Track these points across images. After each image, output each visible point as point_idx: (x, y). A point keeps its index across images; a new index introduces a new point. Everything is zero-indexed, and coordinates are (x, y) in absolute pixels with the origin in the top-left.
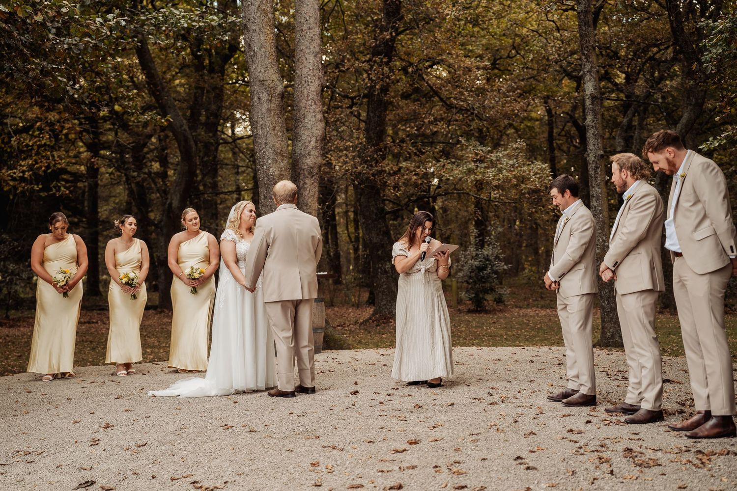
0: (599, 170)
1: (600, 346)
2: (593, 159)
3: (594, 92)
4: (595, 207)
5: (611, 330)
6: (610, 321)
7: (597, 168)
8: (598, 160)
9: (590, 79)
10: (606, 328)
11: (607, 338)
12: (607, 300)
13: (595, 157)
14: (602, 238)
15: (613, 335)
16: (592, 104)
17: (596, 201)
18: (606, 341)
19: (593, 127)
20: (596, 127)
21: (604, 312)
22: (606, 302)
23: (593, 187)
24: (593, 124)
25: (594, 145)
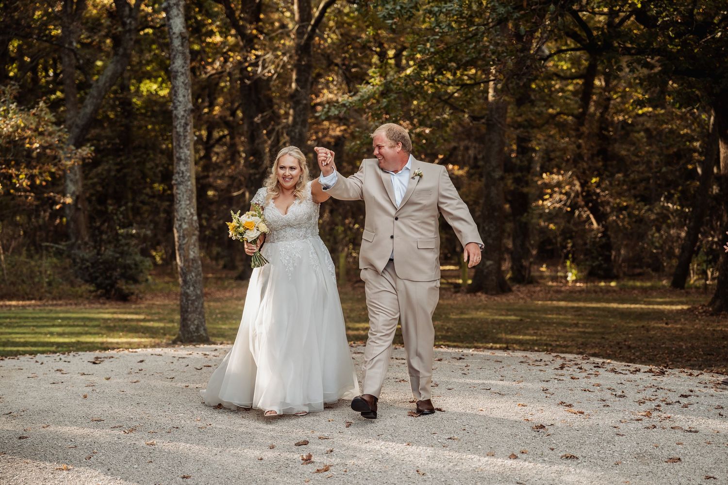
0: (188, 128)
1: (181, 341)
2: (182, 113)
3: (184, 30)
4: (183, 173)
5: (196, 322)
6: (194, 312)
7: (186, 124)
8: (188, 115)
9: (178, 15)
10: (190, 320)
11: (189, 332)
12: (193, 286)
13: (185, 111)
14: (190, 211)
15: (197, 329)
16: (182, 45)
17: (184, 165)
18: (190, 335)
19: (182, 74)
20: (186, 74)
21: (187, 300)
22: (192, 288)
23: (181, 148)
24: (183, 70)
25: (184, 96)
